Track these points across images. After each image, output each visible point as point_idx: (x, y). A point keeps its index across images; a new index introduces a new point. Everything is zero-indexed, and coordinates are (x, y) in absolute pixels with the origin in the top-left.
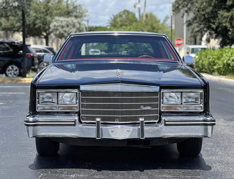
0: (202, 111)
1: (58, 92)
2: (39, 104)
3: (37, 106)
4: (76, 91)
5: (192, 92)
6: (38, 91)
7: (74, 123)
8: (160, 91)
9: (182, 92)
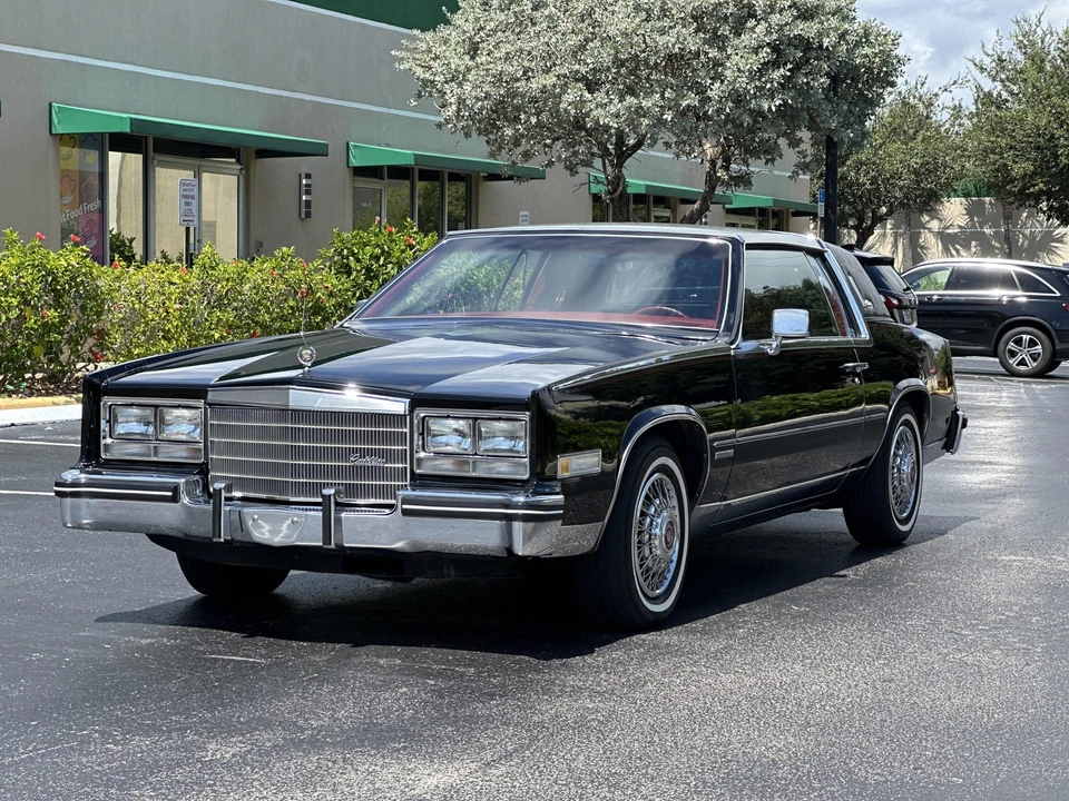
0: (526, 477)
1: (157, 406)
2: (111, 437)
3: (103, 442)
4: (201, 403)
5: (500, 419)
6: (108, 401)
7: (170, 494)
8: (412, 411)
9: (476, 419)
